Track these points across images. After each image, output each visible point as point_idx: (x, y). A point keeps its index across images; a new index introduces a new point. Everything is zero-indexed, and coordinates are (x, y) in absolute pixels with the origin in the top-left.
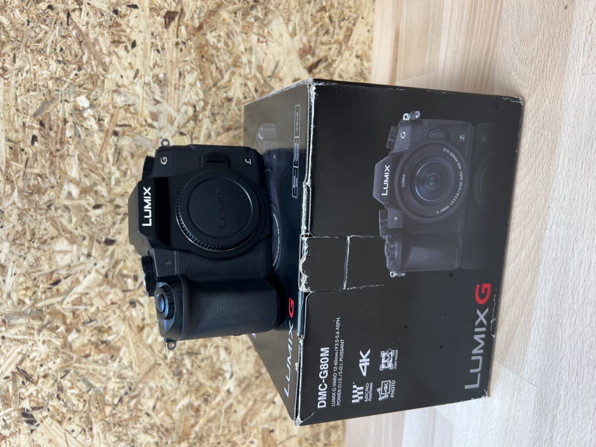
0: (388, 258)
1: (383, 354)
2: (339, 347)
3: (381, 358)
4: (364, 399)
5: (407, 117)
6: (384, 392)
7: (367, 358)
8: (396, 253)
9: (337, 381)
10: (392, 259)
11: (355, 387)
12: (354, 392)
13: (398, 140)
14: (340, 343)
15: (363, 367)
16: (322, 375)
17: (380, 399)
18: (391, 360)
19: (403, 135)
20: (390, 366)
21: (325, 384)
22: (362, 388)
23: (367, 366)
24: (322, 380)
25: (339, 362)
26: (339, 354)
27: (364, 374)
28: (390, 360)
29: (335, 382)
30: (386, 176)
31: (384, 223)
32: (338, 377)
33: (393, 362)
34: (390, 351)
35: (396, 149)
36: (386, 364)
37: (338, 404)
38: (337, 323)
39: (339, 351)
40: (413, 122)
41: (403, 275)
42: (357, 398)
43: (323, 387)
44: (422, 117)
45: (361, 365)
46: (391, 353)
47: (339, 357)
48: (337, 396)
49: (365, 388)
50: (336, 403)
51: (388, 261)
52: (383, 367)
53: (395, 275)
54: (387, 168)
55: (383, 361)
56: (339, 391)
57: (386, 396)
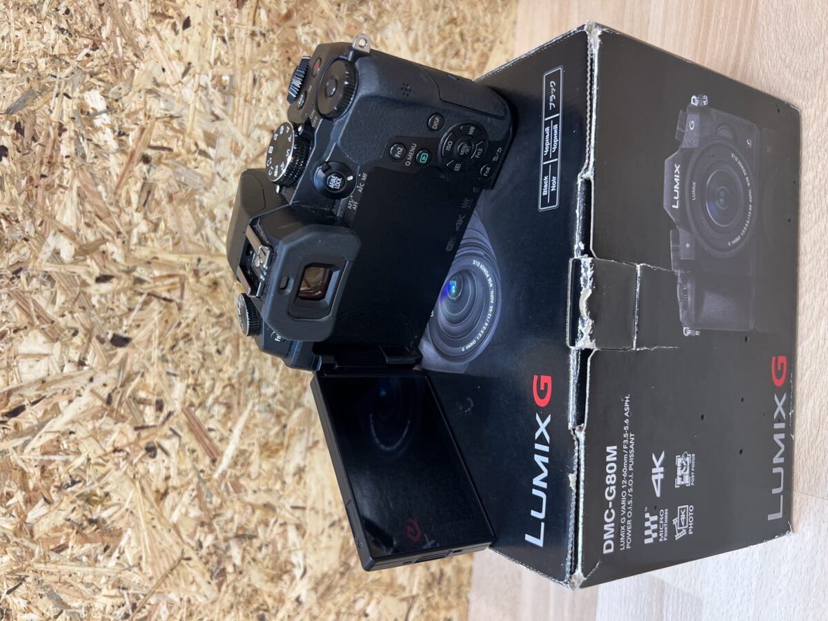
0: (681, 305)
1: (679, 461)
2: (628, 445)
3: (677, 467)
4: (659, 537)
5: (695, 101)
6: (681, 525)
7: (660, 466)
8: (689, 300)
9: (627, 506)
10: (685, 307)
11: (647, 515)
12: (647, 524)
13: (687, 130)
14: (629, 440)
15: (657, 481)
16: (610, 495)
17: (678, 536)
18: (688, 472)
19: (692, 125)
20: (687, 481)
21: (613, 511)
22: (655, 518)
23: (662, 480)
24: (609, 501)
25: (629, 473)
26: (628, 459)
27: (658, 494)
28: (685, 471)
29: (623, 508)
30: (676, 180)
31: (676, 250)
32: (628, 498)
33: (690, 475)
34: (686, 456)
35: (685, 144)
36: (682, 477)
37: (628, 547)
38: (626, 405)
39: (629, 454)
40: (700, 109)
41: (697, 333)
42: (650, 536)
43: (610, 516)
44: (710, 104)
45: (654, 478)
46: (688, 459)
47: (629, 463)
48: (626, 532)
49: (659, 517)
50: (626, 544)
51: (680, 310)
52: (679, 482)
53: (689, 332)
54: (677, 168)
55: (679, 472)
56: (629, 522)
57: (684, 533)
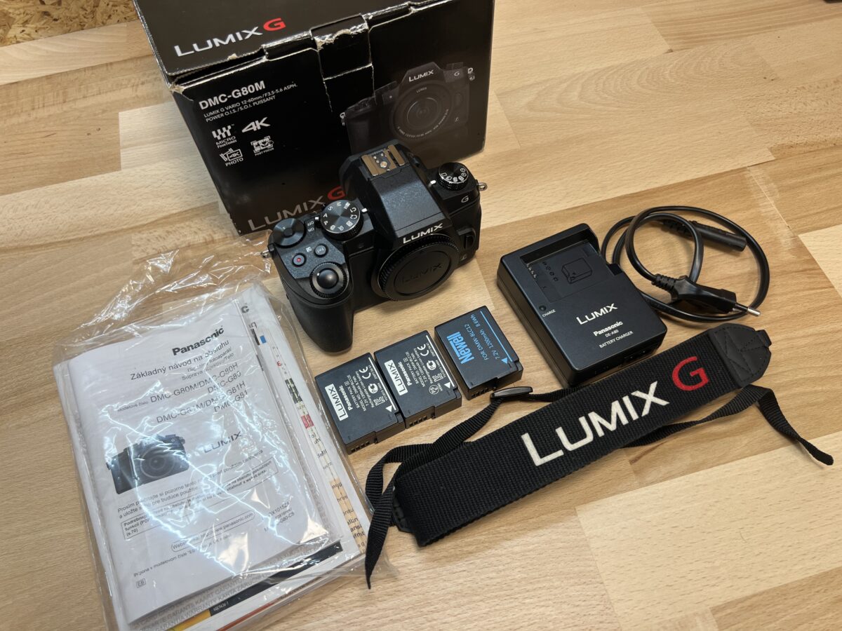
2: (268, 97)
3: (263, 138)
4: (218, 141)
5: (470, 70)
6: (229, 155)
7: (261, 126)
8: (361, 110)
10: (356, 109)
11: (229, 127)
12: (224, 129)
13: (453, 71)
15: (251, 126)
17: (222, 156)
18: (262, 148)
19: (457, 74)
20: (257, 149)
22: (229, 134)
23: (253, 130)
24: (231, 94)
25: (251, 103)
27: (244, 131)
28: (263, 146)
29: (230, 107)
30: (425, 74)
31: (386, 89)
32: (236, 109)
33: (261, 151)
34: (271, 143)
35: (446, 73)
36: (258, 145)
37: (207, 120)
38: (291, 86)
39: (262, 99)
40: (467, 76)
41: (343, 124)
42: (217, 134)
43: (223, 98)
44: (471, 82)
45: (253, 124)
46: (270, 145)
47: (257, 101)
50: (208, 117)
51: (353, 106)
52: (254, 143)
53: (342, 117)
54: (431, 72)
55: (260, 142)
57: (225, 159)
